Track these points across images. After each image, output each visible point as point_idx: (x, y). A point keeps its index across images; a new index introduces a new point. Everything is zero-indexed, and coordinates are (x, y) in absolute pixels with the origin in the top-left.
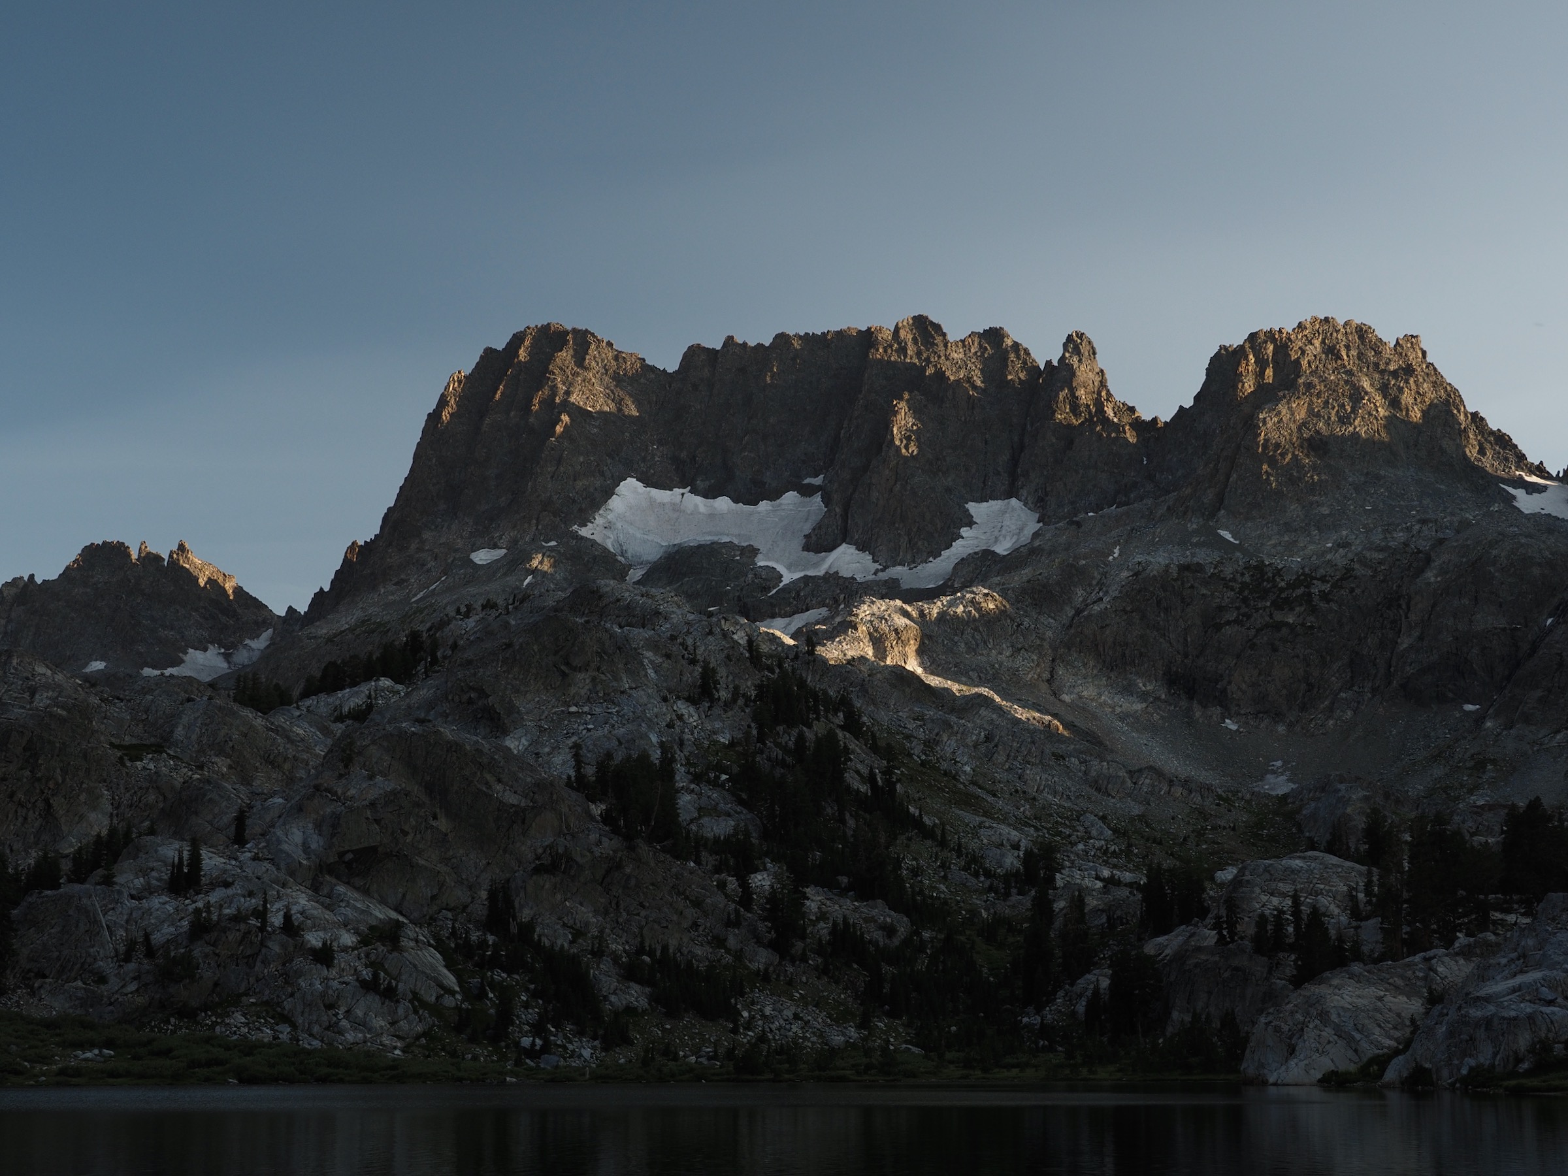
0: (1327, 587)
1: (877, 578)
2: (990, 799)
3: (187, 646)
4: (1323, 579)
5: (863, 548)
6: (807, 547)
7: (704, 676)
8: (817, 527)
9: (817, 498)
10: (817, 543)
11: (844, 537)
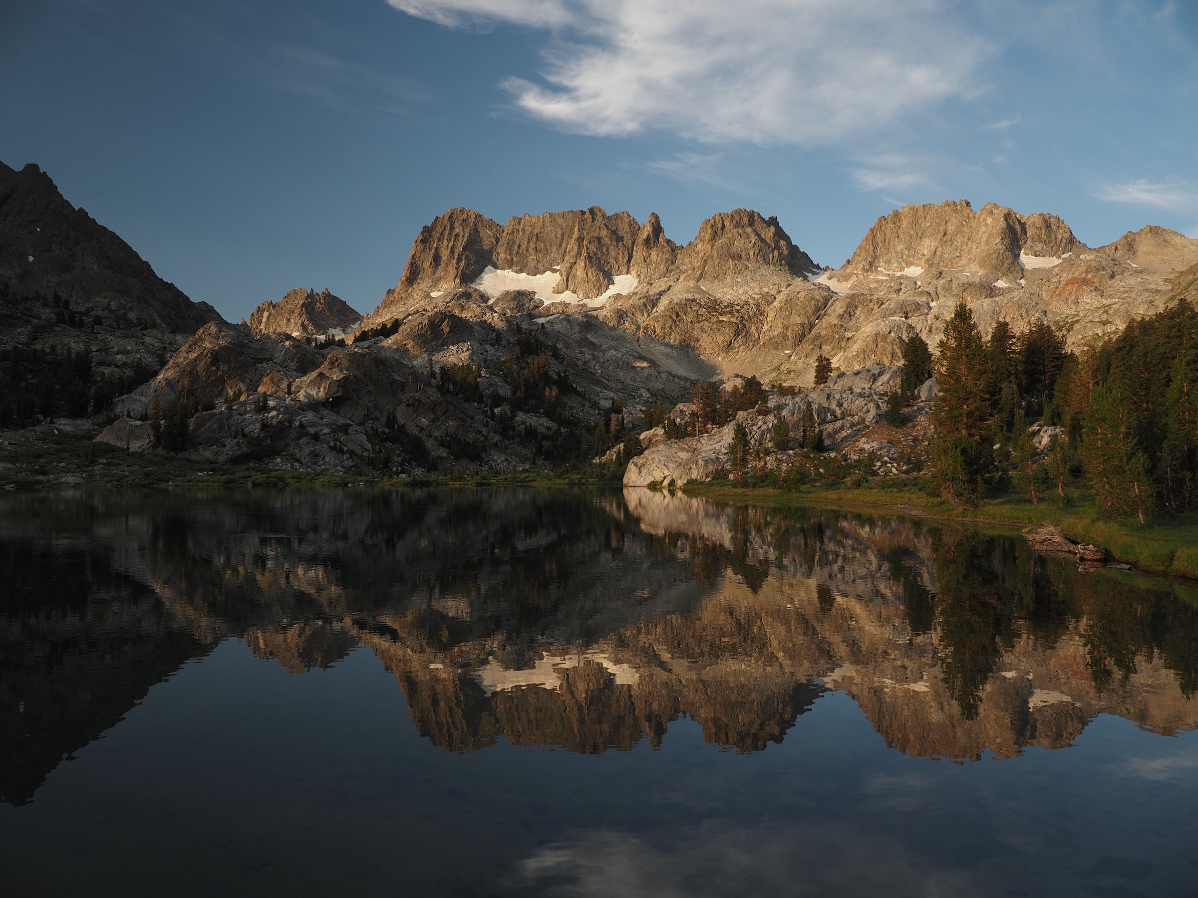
0: (738, 308)
1: (579, 303)
2: (607, 382)
3: (329, 327)
4: (737, 305)
5: (574, 292)
6: (553, 292)
7: (496, 336)
8: (557, 285)
9: (558, 274)
10: (557, 290)
11: (567, 288)
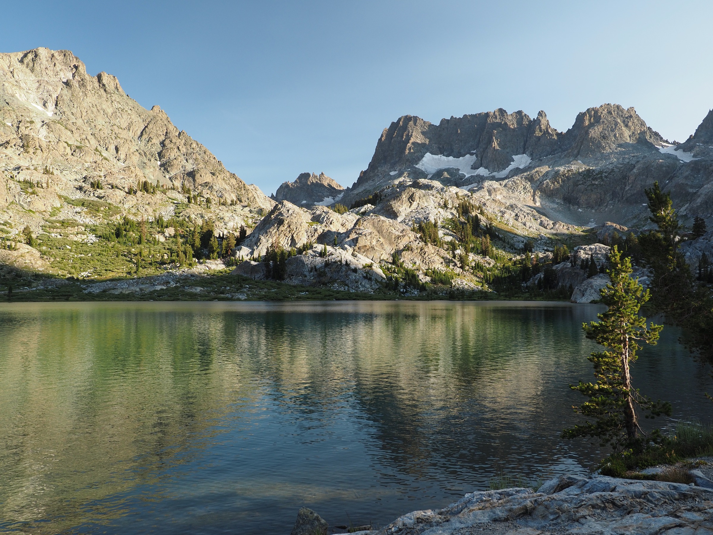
0: (606, 174)
1: (489, 176)
3: (325, 197)
5: (486, 168)
6: (472, 168)
7: (445, 202)
8: (475, 163)
9: (474, 156)
10: (475, 167)
11: (481, 165)
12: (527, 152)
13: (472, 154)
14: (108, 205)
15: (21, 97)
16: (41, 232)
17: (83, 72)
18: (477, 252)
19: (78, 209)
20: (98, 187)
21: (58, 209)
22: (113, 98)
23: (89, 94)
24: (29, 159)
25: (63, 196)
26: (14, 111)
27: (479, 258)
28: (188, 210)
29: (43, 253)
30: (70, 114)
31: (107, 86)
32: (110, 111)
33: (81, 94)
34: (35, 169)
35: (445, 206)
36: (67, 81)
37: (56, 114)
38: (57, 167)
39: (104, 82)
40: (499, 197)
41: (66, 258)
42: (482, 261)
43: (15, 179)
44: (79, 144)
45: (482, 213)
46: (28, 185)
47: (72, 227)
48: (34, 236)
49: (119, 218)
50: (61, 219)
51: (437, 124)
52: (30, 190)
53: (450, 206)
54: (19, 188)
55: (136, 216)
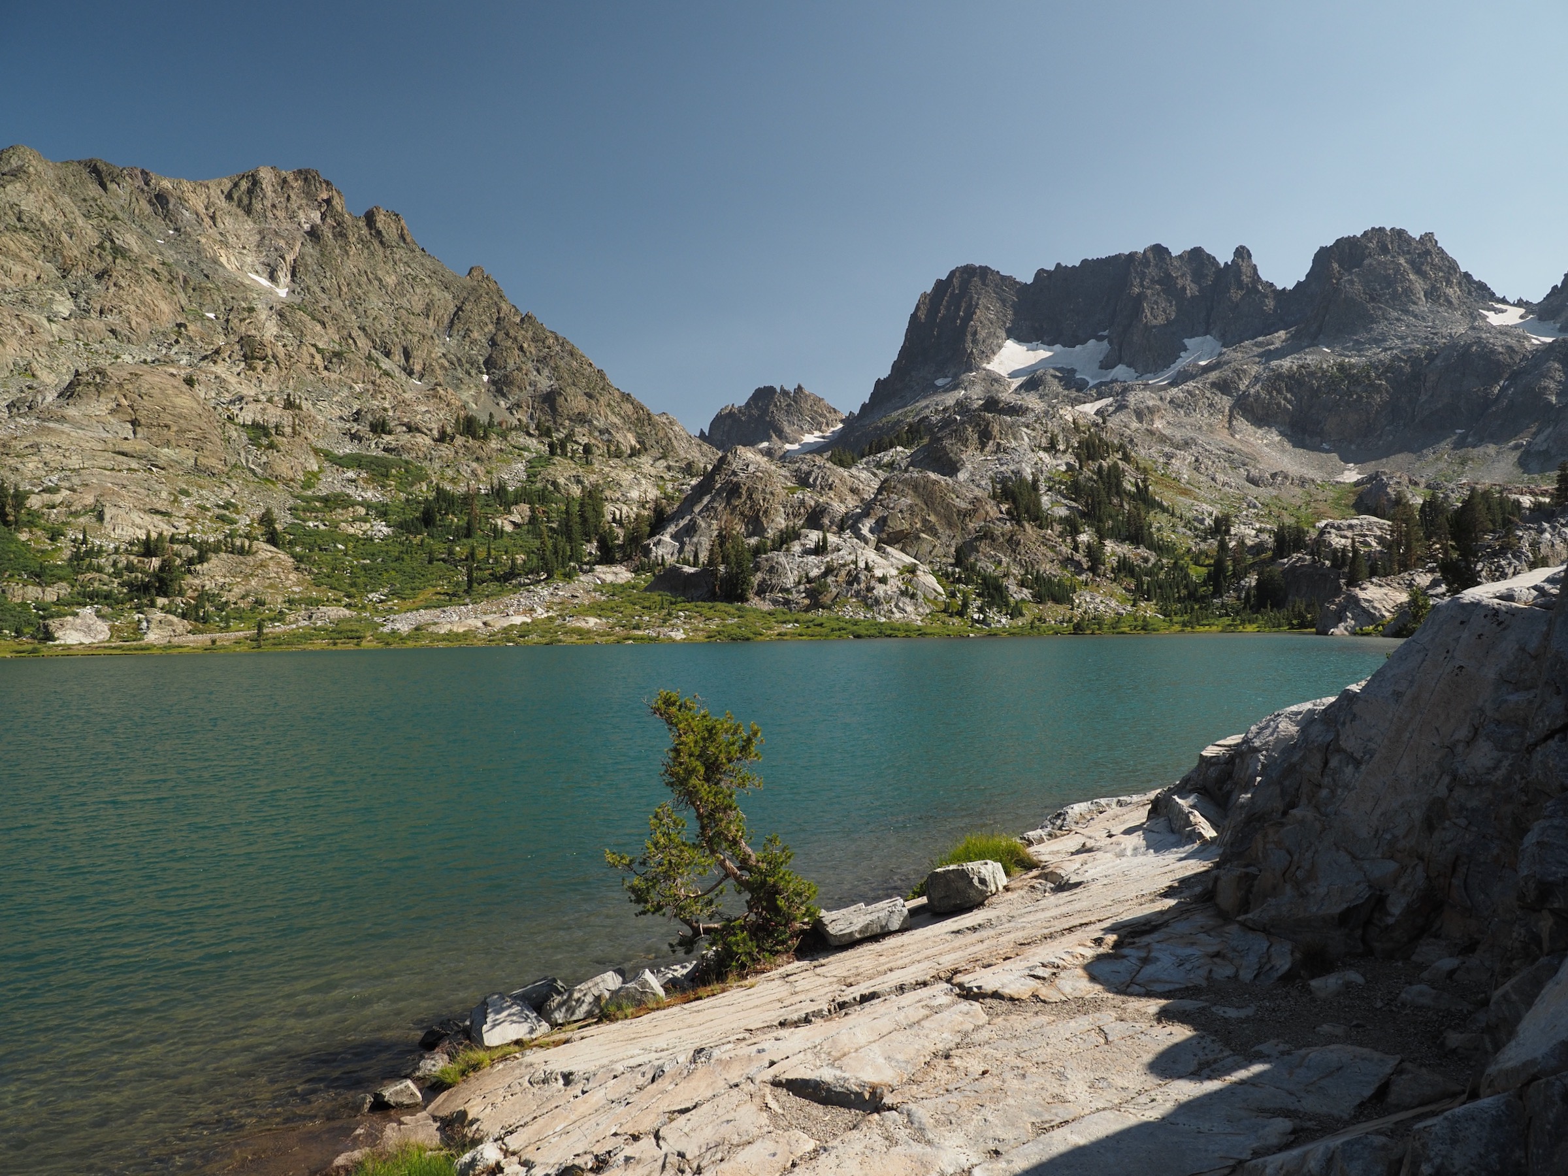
0: (1379, 372)
2: (1197, 491)
3: (805, 433)
4: (1377, 368)
5: (1130, 366)
6: (1101, 367)
7: (1052, 439)
8: (1106, 357)
9: (1106, 342)
10: (1106, 365)
11: (1120, 361)
12: (1214, 332)
13: (1100, 339)
14: (403, 464)
15: (229, 261)
16: (289, 519)
17: (339, 209)
18: (1120, 539)
19: (351, 474)
20: (383, 431)
21: (314, 475)
22: (397, 257)
23: (353, 250)
24: (254, 381)
25: (321, 450)
26: (219, 290)
27: (1125, 549)
28: (551, 469)
29: (299, 559)
30: (318, 290)
31: (384, 232)
32: (391, 280)
33: (337, 251)
34: (270, 400)
35: (1052, 448)
36: (312, 227)
37: (293, 292)
38: (306, 395)
39: (379, 225)
40: (1158, 424)
41: (339, 566)
42: (1130, 555)
43: (236, 420)
44: (337, 348)
45: (1126, 458)
46: (259, 432)
47: (344, 508)
48: (279, 527)
49: (424, 488)
50: (324, 493)
51: (1029, 280)
52: (265, 441)
53: (1062, 447)
54: (244, 437)
55: (455, 483)
